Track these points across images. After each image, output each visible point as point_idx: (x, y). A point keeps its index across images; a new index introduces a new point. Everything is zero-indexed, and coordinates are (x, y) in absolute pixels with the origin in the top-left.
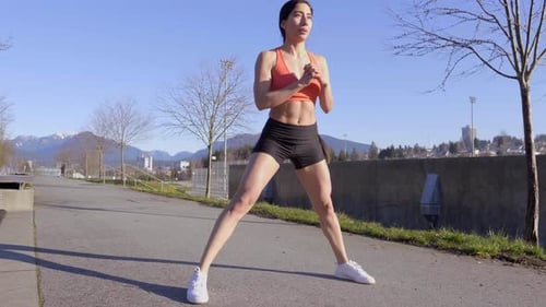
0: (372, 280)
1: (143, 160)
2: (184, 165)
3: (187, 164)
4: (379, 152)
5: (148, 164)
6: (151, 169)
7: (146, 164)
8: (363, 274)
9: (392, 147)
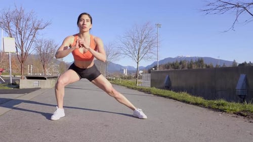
0: (145, 117)
1: (123, 70)
2: (141, 72)
3: (142, 72)
4: (238, 65)
5: (125, 72)
6: (126, 74)
7: (124, 72)
8: (142, 114)
9: (245, 63)
